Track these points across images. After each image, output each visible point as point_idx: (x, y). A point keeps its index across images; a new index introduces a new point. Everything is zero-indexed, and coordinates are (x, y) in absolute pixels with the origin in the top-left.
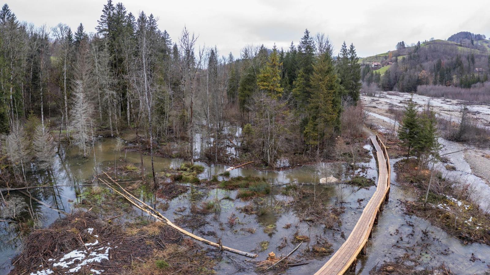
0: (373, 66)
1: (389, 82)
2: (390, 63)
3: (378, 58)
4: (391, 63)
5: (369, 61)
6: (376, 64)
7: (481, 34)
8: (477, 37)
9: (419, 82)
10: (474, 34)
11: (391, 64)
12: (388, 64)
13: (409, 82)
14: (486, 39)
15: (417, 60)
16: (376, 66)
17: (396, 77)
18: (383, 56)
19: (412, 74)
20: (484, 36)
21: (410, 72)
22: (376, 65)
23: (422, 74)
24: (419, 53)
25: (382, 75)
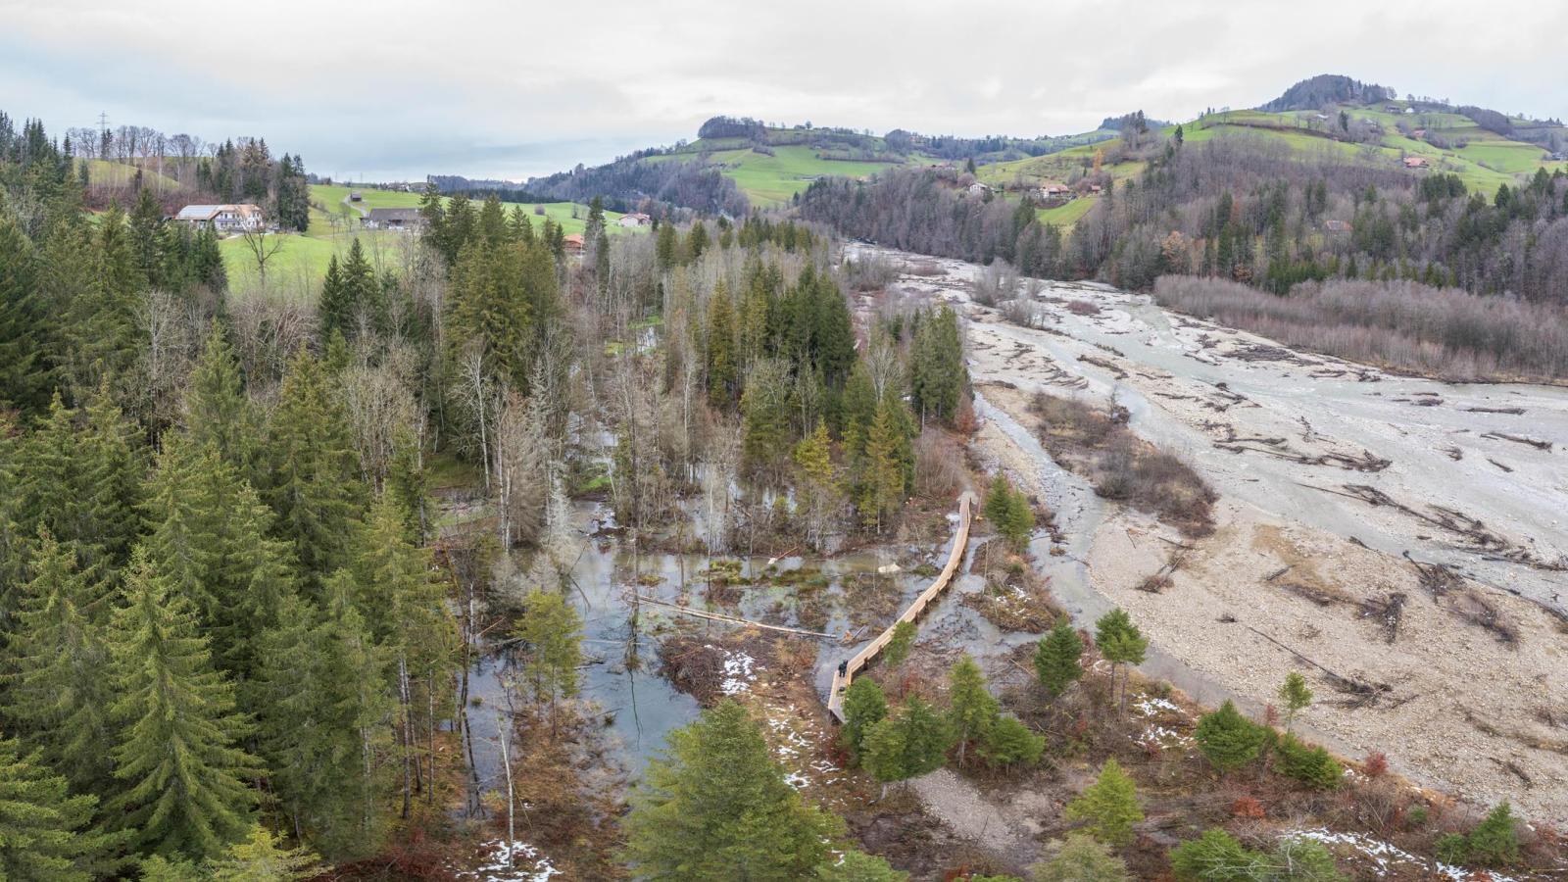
0: (1046, 195)
1: (1086, 253)
2: (1094, 188)
3: (1064, 164)
4: (1098, 188)
5: (1036, 172)
6: (1054, 189)
7: (1381, 85)
8: (1370, 95)
9: (1165, 264)
10: (1363, 83)
11: (1097, 191)
12: (1090, 190)
13: (1136, 262)
14: (1397, 99)
15: (1167, 191)
16: (1053, 196)
17: (1106, 239)
18: (1078, 160)
19: (1145, 239)
20: (1392, 92)
21: (1140, 232)
22: (1055, 193)
23: (1173, 241)
24: (1174, 168)
25: (1067, 230)
